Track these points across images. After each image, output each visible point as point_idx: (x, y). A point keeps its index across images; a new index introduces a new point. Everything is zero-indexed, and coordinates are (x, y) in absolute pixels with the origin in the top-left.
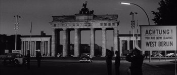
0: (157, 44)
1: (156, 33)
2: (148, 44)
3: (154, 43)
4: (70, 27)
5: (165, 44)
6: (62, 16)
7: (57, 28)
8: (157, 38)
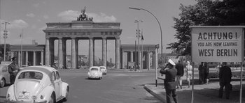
0: (215, 52)
1: (213, 37)
2: (201, 53)
3: (211, 52)
4: (67, 36)
5: (225, 53)
6: (57, 24)
7: (51, 36)
8: (215, 44)
